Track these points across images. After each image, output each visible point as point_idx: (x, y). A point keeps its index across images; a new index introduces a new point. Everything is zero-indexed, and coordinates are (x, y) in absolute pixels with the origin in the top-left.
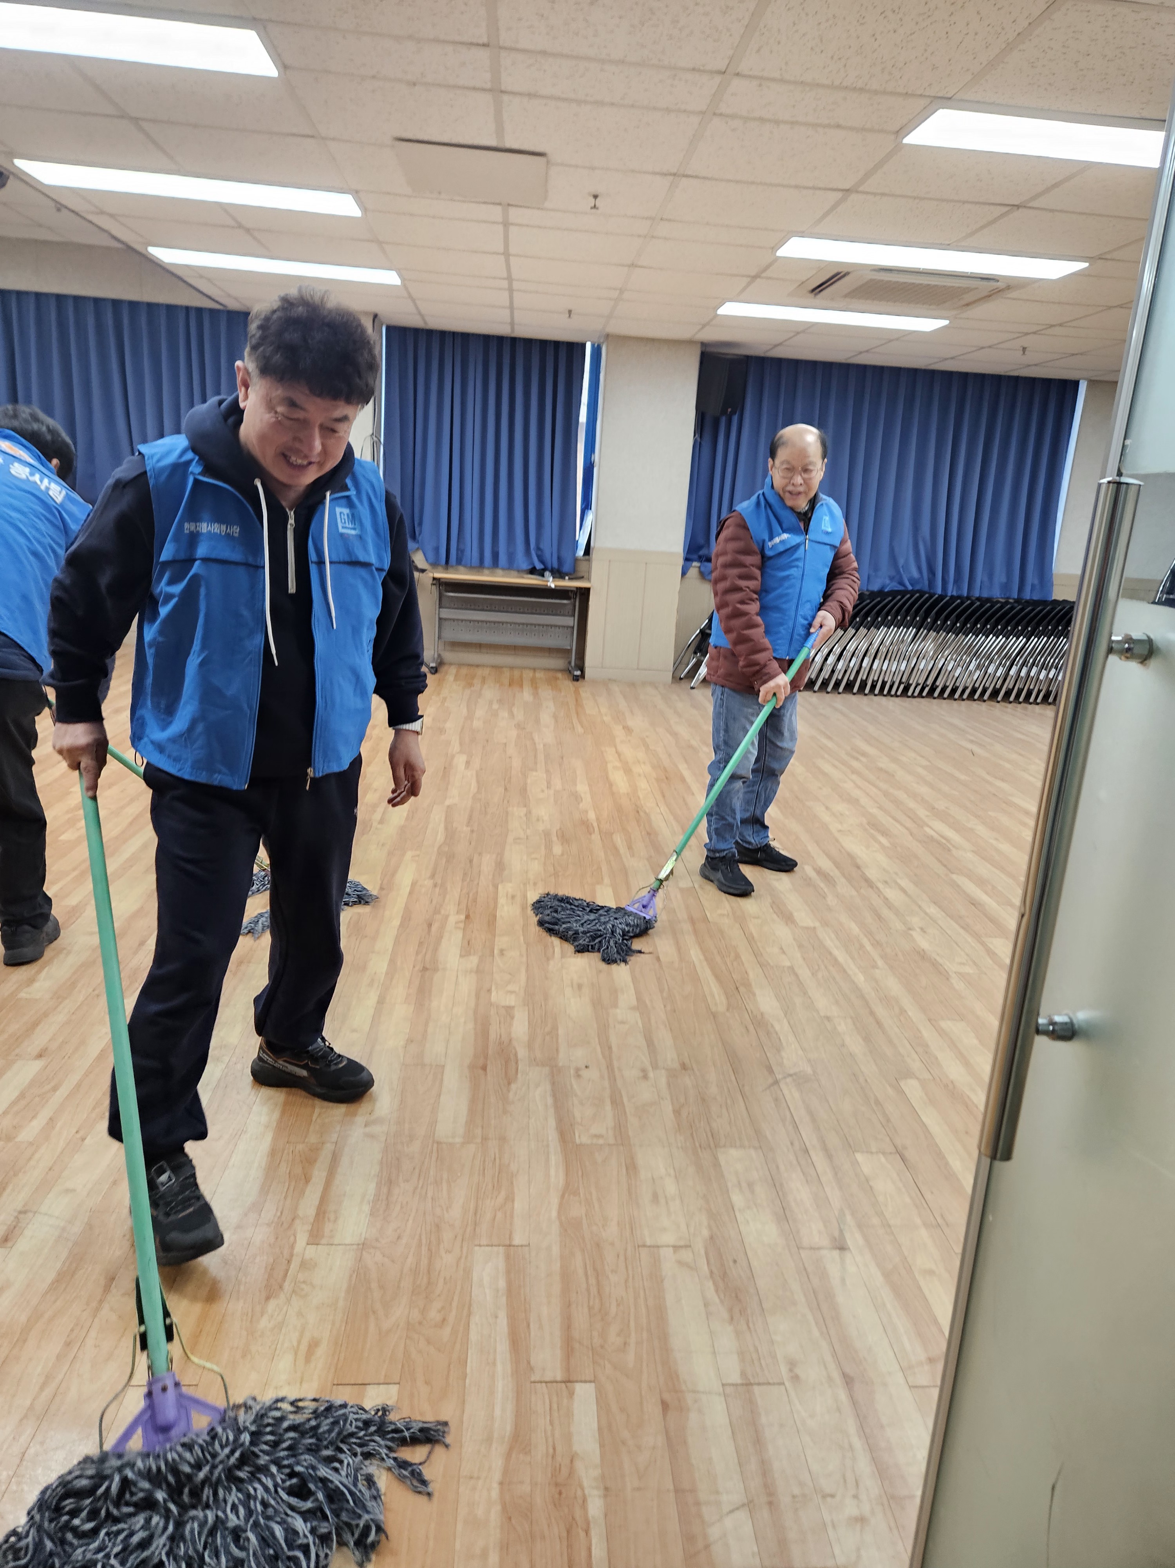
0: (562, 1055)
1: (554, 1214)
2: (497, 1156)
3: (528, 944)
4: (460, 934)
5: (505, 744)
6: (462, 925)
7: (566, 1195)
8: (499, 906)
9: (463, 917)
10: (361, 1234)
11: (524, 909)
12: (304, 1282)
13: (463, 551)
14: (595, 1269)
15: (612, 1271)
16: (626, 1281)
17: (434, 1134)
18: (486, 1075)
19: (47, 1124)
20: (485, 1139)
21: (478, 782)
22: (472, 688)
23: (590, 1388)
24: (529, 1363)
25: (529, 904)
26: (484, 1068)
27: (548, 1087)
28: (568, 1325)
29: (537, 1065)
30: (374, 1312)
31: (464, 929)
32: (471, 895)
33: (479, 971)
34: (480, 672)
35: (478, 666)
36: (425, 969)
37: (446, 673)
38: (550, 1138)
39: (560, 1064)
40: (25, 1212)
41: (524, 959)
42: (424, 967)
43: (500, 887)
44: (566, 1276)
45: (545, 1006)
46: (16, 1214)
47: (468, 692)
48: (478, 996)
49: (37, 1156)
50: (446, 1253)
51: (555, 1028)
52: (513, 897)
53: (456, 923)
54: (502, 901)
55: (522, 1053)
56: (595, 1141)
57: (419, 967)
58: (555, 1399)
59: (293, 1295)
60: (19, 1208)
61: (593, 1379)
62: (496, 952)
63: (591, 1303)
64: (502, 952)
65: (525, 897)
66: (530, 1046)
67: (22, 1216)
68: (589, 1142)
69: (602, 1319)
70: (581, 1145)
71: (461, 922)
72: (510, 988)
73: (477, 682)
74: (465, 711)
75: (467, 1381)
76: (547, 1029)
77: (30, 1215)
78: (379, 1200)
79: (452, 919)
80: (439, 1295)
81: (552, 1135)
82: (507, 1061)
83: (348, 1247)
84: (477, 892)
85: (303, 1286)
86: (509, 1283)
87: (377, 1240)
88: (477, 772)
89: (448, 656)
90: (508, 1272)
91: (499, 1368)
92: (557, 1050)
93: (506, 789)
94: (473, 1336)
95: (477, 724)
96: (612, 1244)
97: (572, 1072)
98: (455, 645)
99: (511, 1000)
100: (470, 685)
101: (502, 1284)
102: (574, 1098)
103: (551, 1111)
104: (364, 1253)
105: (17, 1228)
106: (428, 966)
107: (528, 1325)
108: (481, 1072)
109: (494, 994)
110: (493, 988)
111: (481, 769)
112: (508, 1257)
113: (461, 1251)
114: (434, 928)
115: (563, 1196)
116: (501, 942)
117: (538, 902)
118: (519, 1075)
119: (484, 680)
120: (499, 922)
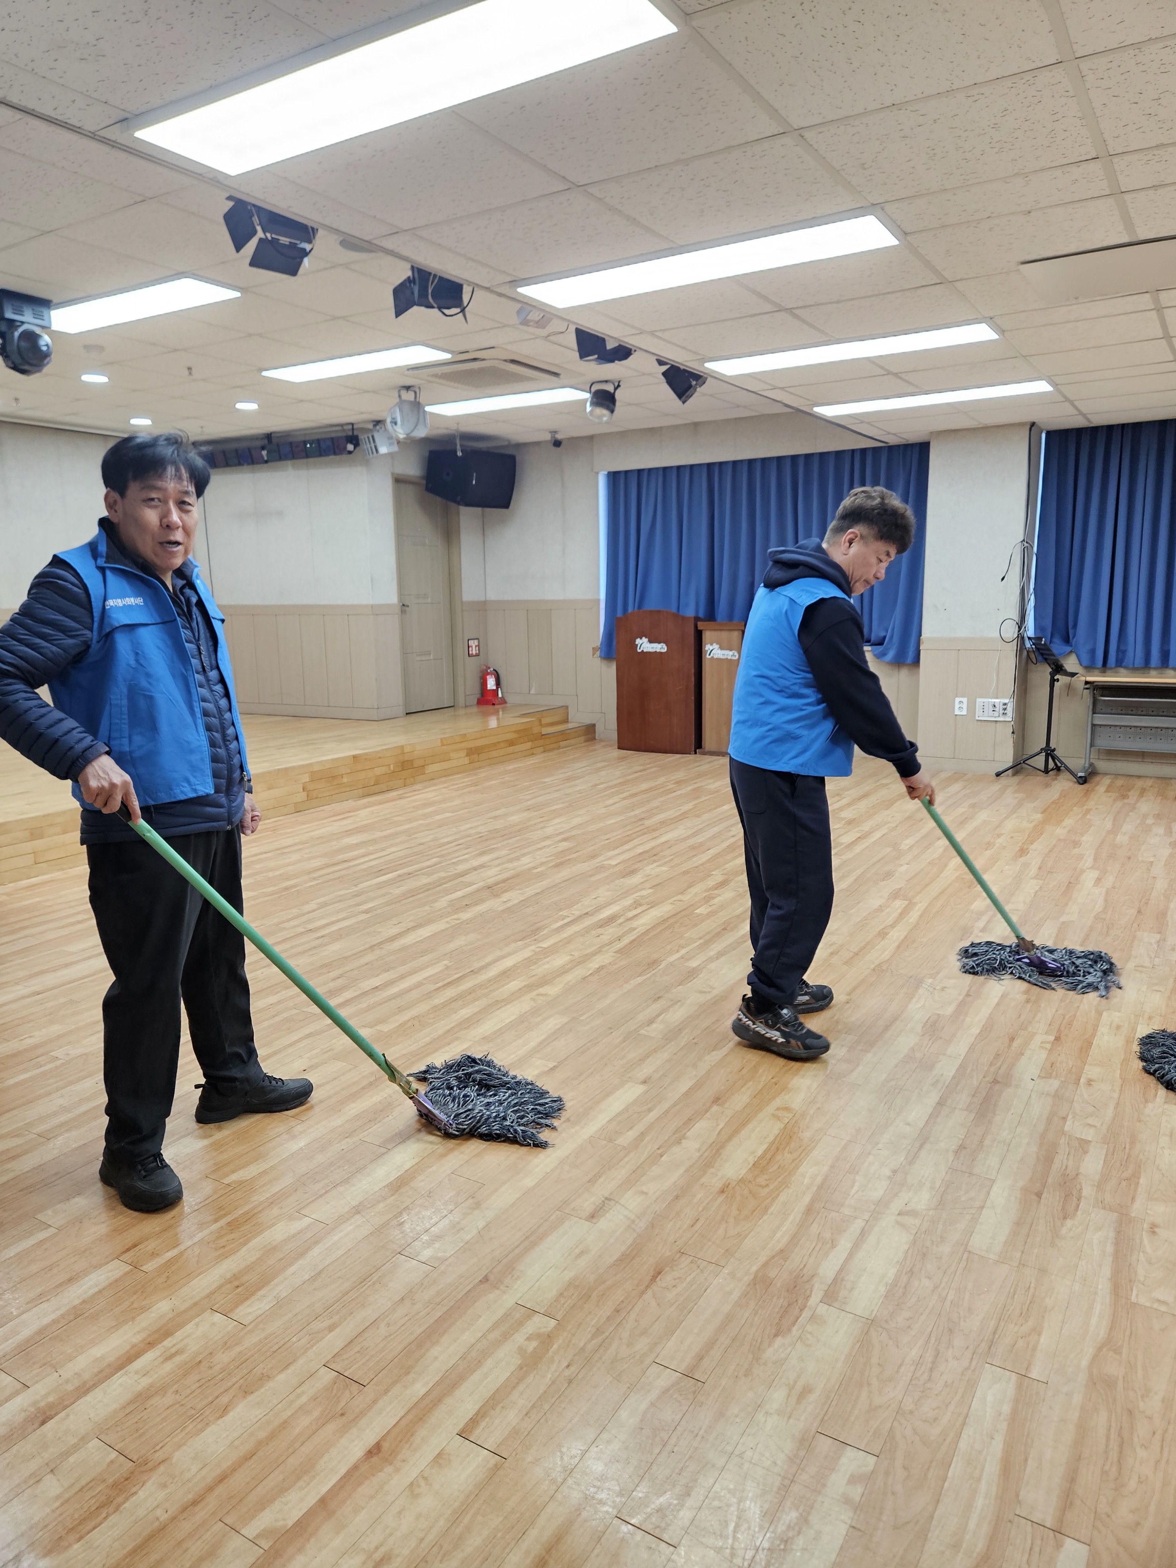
0: (1137, 1205)
1: (1085, 1363)
2: (1032, 1285)
3: (1124, 1080)
4: (1044, 1055)
5: (1152, 863)
6: (1048, 1046)
7: (1104, 1350)
8: (1099, 1033)
9: (1052, 1038)
10: (872, 1311)
11: (1128, 1042)
12: (810, 1333)
13: (1124, 652)
14: (1120, 1435)
15: (1142, 1445)
16: (1158, 1462)
17: (968, 1242)
18: (1039, 1202)
19: (639, 1136)
20: (1022, 1265)
21: (1106, 901)
22: (1126, 801)
23: (1082, 1551)
24: (1017, 1495)
25: (1136, 1038)
26: (1039, 1195)
27: (1112, 1234)
28: (1072, 1478)
29: (1104, 1208)
30: (869, 1384)
31: (1050, 1051)
32: (1067, 1017)
33: (1057, 1096)
34: (1139, 783)
35: (1139, 777)
36: (995, 1082)
37: (1097, 784)
38: (1100, 1287)
39: (1133, 1215)
40: (610, 1200)
41: (1116, 1095)
42: (995, 1079)
43: (1105, 1014)
44: (1083, 1430)
45: (1130, 1149)
46: (603, 1199)
47: (1119, 804)
48: (1049, 1121)
49: (627, 1159)
50: (953, 1358)
51: (1136, 1175)
52: (1118, 1027)
53: (1042, 1043)
54: (1103, 1029)
55: (1088, 1191)
56: (1156, 1306)
57: (989, 1078)
58: (1038, 1542)
59: (799, 1341)
60: (606, 1195)
61: (1088, 1542)
62: (1082, 1080)
63: (1106, 1468)
64: (1089, 1083)
65: (1134, 1030)
66: (1100, 1186)
67: (606, 1202)
68: (1148, 1304)
69: (1116, 1490)
70: (1135, 1305)
71: (1048, 1042)
72: (1090, 1121)
73: (1133, 795)
74: (1109, 825)
75: (946, 1484)
76: (1126, 1174)
77: (612, 1203)
78: (896, 1285)
79: (1038, 1039)
80: (937, 1395)
81: (1103, 1285)
82: (1067, 1196)
83: (857, 1318)
84: (1075, 1016)
85: (809, 1336)
86: (1015, 1412)
87: (886, 1321)
88: (1107, 892)
89: (1102, 765)
90: (1016, 1401)
91: (983, 1486)
92: (1133, 1199)
93: (1139, 912)
94: (963, 1445)
95: (1121, 839)
96: (1150, 1418)
97: (1146, 1226)
98: (1112, 754)
99: (1088, 1134)
100: (1124, 797)
101: (1006, 1409)
102: (1141, 1254)
103: (1109, 1260)
104: (872, 1329)
105: (602, 1210)
106: (999, 1080)
107: (1026, 1460)
108: (1034, 1197)
109: (1068, 1123)
110: (1070, 1117)
111: (1114, 888)
112: (1019, 1386)
113: (970, 1363)
114: (1015, 1044)
115: (1100, 1349)
116: (1091, 1071)
117: (1149, 1037)
118: (1079, 1213)
119: (1143, 791)
120: (1094, 1050)
